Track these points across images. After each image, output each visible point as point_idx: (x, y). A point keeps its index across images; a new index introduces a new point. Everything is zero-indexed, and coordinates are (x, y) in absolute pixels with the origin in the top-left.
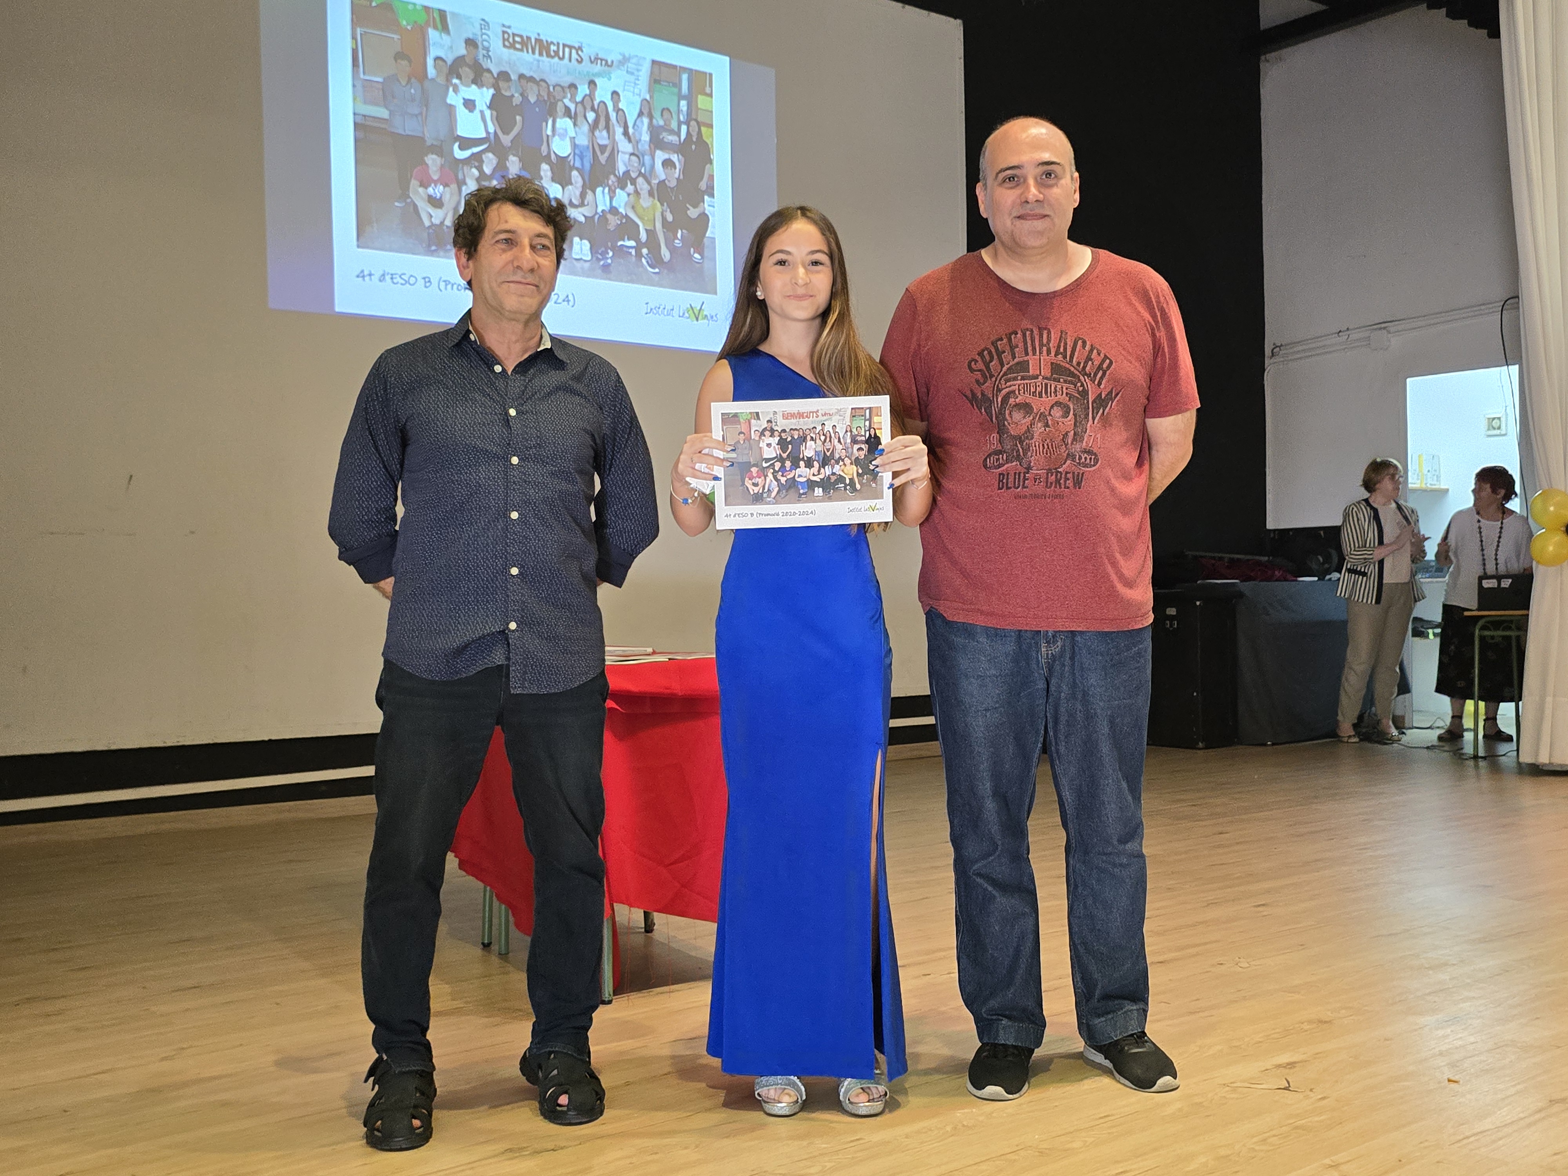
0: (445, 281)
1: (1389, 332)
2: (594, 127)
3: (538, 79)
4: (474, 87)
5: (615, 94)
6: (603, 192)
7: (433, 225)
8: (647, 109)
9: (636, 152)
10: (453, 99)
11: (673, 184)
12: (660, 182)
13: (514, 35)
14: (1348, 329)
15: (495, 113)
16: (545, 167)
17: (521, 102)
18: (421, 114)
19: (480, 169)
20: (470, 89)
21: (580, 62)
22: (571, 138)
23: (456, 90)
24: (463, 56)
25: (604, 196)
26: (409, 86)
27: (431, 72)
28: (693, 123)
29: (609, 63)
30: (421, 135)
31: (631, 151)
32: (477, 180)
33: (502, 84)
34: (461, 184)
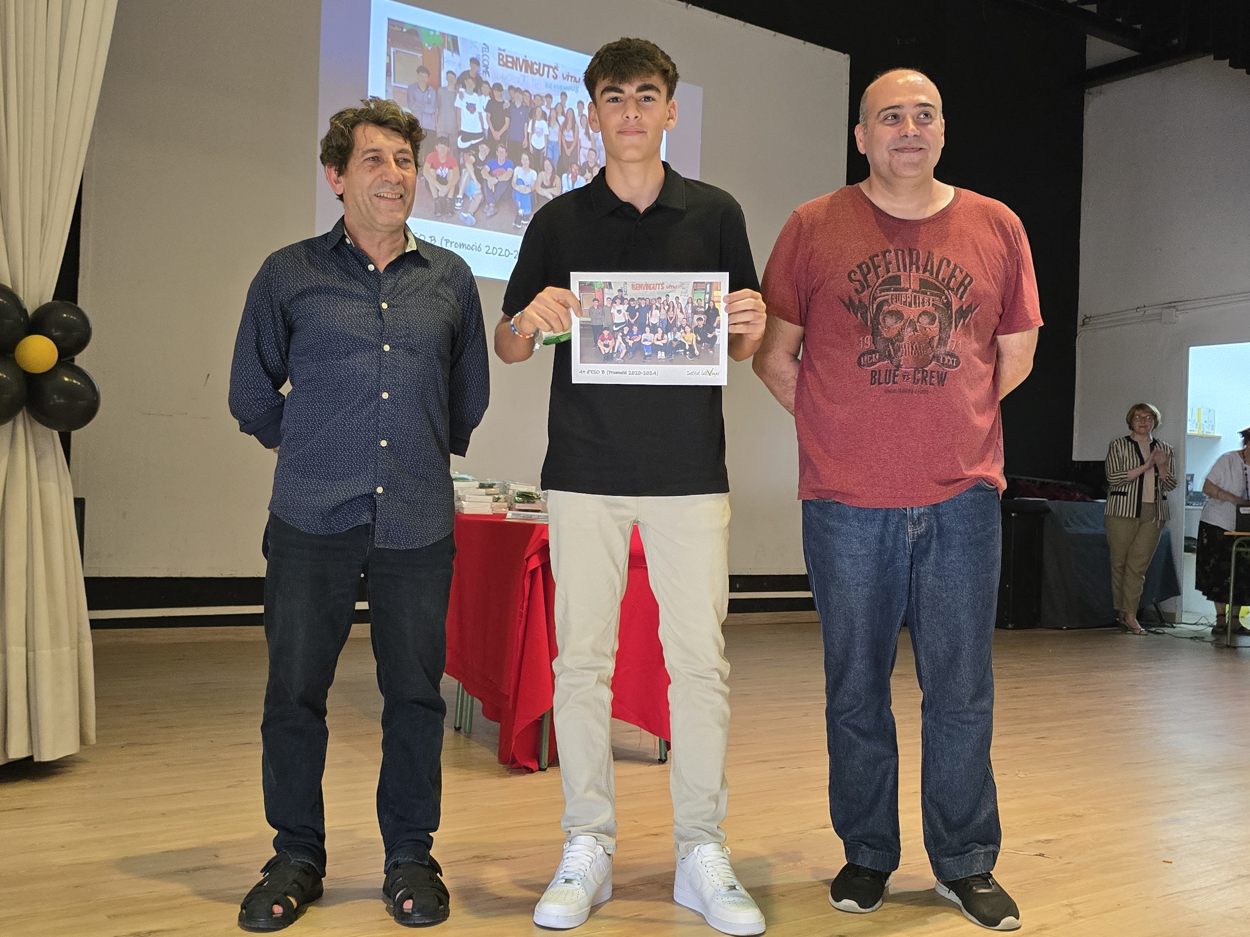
0: (446, 240)
1: (1177, 310)
2: (563, 127)
3: (523, 90)
4: (475, 94)
5: (581, 103)
6: (568, 177)
7: (439, 197)
9: (594, 148)
10: (459, 103)
13: (507, 56)
14: (1144, 306)
15: (489, 115)
16: (525, 157)
17: (509, 107)
18: (435, 112)
19: (476, 157)
20: (473, 96)
21: (555, 77)
22: (545, 135)
23: (462, 97)
24: (469, 71)
25: (568, 181)
26: (427, 92)
27: (444, 83)
29: (578, 80)
30: (434, 129)
31: (591, 147)
32: (474, 165)
33: (496, 93)
34: (461, 167)
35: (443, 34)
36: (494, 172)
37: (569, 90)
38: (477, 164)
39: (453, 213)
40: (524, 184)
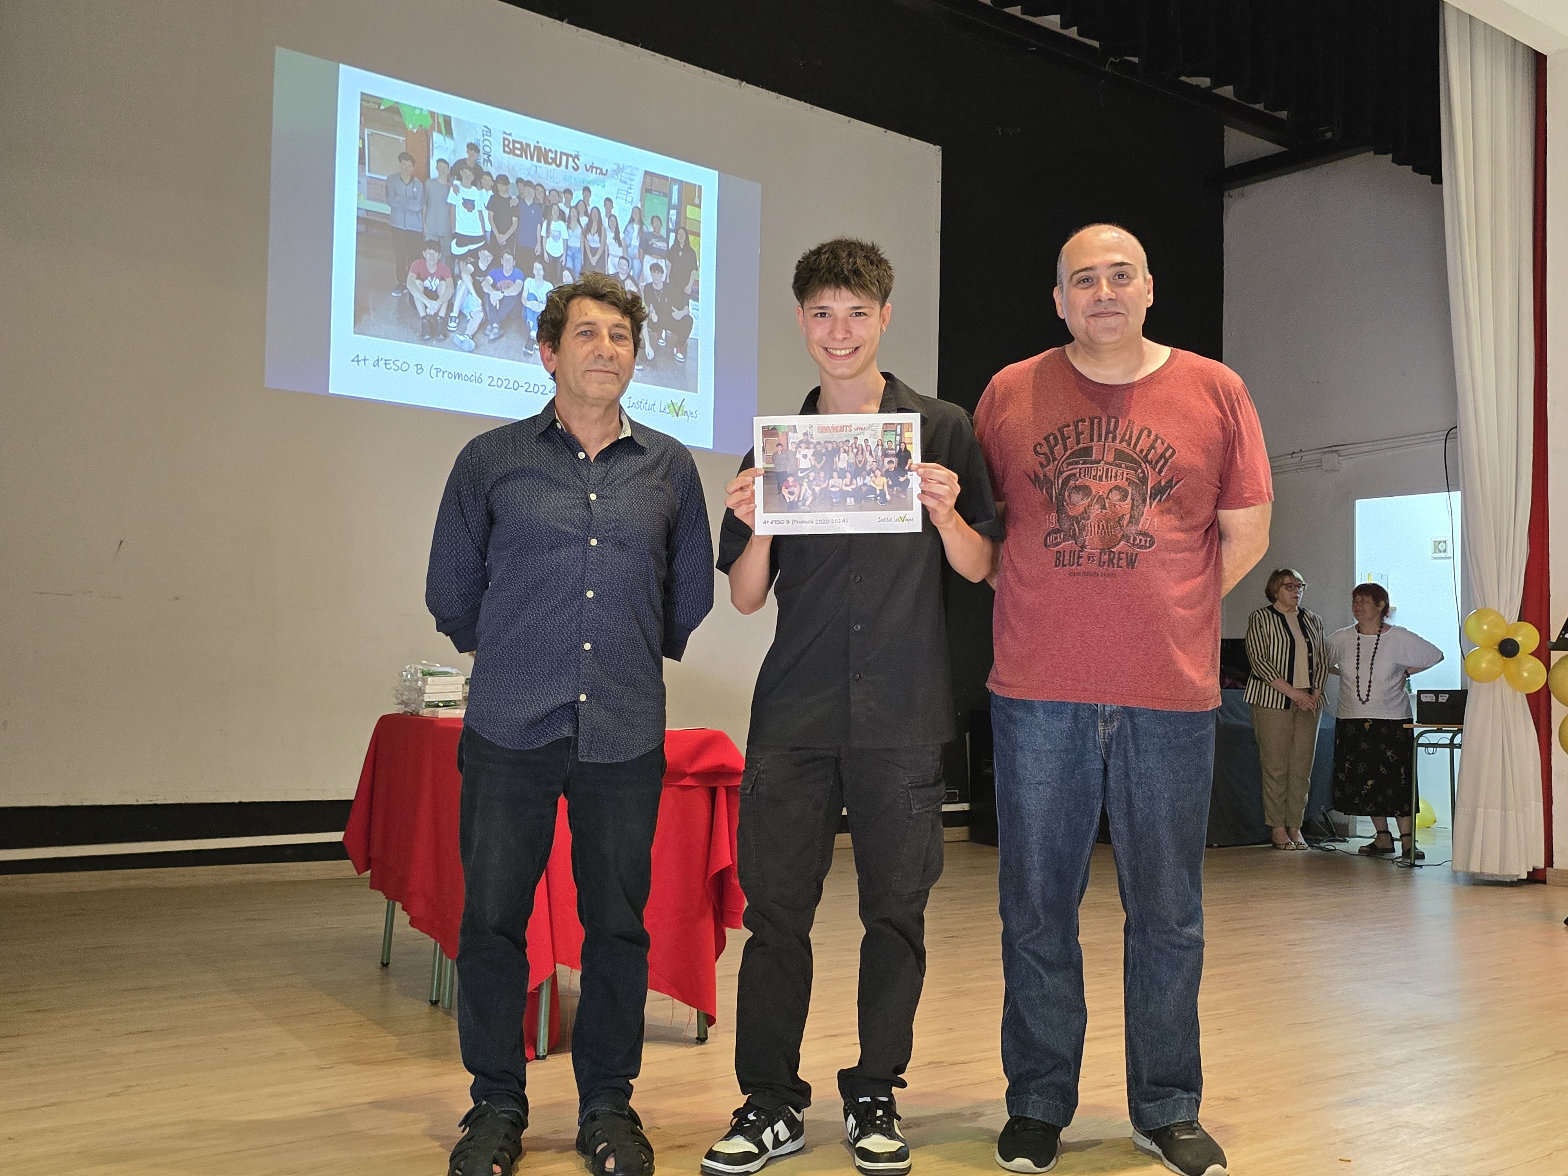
0: (436, 369)
1: (1340, 455)
2: (587, 230)
3: (535, 184)
4: (473, 188)
5: (608, 200)
7: (427, 315)
8: (637, 217)
9: (626, 256)
10: (453, 198)
11: (659, 287)
12: (647, 284)
13: (514, 142)
14: (1301, 451)
15: (492, 213)
16: (538, 266)
17: (518, 205)
18: (422, 211)
19: (476, 265)
20: (470, 190)
21: (576, 169)
22: (563, 239)
23: (456, 191)
24: (465, 159)
26: (411, 184)
27: (434, 173)
28: (681, 231)
29: (604, 171)
30: (421, 231)
31: (621, 254)
32: (472, 275)
33: (500, 187)
34: (456, 278)
35: (432, 114)
36: (499, 284)
37: (593, 184)
38: (477, 275)
39: (446, 336)
40: (537, 300)
